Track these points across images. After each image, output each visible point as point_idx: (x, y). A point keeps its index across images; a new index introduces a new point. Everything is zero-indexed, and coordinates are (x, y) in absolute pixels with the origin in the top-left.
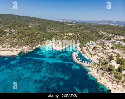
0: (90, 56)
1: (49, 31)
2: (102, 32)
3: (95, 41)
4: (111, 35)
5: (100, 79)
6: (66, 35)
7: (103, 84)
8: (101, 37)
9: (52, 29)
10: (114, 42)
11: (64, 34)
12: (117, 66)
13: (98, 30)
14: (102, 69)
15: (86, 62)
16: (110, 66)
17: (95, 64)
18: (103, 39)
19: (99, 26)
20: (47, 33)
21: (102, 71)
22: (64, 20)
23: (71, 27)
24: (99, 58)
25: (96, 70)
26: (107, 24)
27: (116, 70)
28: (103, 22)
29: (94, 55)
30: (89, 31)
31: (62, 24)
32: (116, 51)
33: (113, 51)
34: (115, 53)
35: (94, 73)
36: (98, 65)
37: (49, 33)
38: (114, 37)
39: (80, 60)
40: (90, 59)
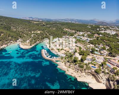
0: (57, 51)
1: (15, 30)
2: (66, 29)
3: (61, 37)
4: (73, 31)
5: (68, 71)
6: (34, 33)
7: (71, 74)
8: (65, 33)
9: (18, 27)
10: (76, 37)
11: (31, 32)
13: (62, 27)
14: (68, 62)
15: (55, 58)
16: (75, 58)
17: (62, 58)
18: (68, 35)
19: (63, 24)
21: (69, 63)
22: (30, 18)
23: (37, 25)
24: (65, 52)
25: (63, 63)
26: (69, 22)
27: (80, 61)
28: (66, 20)
29: (61, 50)
30: (55, 29)
31: (29, 22)
32: (78, 44)
33: (76, 45)
34: (78, 47)
35: (62, 66)
36: (65, 59)
37: (15, 32)
38: (76, 33)
39: (49, 57)
40: (58, 54)
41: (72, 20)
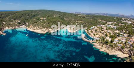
0: (93, 35)
1: (66, 20)
2: (100, 20)
3: (96, 26)
4: (105, 22)
5: (101, 49)
6: (77, 23)
7: (103, 51)
8: (99, 23)
9: (68, 18)
10: (107, 26)
11: (76, 22)
12: (110, 40)
13: (97, 19)
14: (102, 43)
15: (92, 40)
16: (107, 40)
17: (97, 40)
18: (101, 24)
19: (98, 16)
20: (65, 21)
21: (102, 44)
22: (76, 12)
23: (80, 17)
24: (99, 36)
25: (98, 44)
26: (102, 15)
27: (110, 42)
28: (100, 14)
29: (96, 35)
30: (92, 20)
31: (75, 15)
32: (109, 31)
33: (107, 31)
34: (108, 32)
35: (97, 46)
36: (99, 41)
37: (66, 21)
38: (107, 22)
39: (87, 39)
40: (94, 38)
41: (104, 14)
